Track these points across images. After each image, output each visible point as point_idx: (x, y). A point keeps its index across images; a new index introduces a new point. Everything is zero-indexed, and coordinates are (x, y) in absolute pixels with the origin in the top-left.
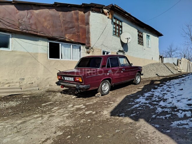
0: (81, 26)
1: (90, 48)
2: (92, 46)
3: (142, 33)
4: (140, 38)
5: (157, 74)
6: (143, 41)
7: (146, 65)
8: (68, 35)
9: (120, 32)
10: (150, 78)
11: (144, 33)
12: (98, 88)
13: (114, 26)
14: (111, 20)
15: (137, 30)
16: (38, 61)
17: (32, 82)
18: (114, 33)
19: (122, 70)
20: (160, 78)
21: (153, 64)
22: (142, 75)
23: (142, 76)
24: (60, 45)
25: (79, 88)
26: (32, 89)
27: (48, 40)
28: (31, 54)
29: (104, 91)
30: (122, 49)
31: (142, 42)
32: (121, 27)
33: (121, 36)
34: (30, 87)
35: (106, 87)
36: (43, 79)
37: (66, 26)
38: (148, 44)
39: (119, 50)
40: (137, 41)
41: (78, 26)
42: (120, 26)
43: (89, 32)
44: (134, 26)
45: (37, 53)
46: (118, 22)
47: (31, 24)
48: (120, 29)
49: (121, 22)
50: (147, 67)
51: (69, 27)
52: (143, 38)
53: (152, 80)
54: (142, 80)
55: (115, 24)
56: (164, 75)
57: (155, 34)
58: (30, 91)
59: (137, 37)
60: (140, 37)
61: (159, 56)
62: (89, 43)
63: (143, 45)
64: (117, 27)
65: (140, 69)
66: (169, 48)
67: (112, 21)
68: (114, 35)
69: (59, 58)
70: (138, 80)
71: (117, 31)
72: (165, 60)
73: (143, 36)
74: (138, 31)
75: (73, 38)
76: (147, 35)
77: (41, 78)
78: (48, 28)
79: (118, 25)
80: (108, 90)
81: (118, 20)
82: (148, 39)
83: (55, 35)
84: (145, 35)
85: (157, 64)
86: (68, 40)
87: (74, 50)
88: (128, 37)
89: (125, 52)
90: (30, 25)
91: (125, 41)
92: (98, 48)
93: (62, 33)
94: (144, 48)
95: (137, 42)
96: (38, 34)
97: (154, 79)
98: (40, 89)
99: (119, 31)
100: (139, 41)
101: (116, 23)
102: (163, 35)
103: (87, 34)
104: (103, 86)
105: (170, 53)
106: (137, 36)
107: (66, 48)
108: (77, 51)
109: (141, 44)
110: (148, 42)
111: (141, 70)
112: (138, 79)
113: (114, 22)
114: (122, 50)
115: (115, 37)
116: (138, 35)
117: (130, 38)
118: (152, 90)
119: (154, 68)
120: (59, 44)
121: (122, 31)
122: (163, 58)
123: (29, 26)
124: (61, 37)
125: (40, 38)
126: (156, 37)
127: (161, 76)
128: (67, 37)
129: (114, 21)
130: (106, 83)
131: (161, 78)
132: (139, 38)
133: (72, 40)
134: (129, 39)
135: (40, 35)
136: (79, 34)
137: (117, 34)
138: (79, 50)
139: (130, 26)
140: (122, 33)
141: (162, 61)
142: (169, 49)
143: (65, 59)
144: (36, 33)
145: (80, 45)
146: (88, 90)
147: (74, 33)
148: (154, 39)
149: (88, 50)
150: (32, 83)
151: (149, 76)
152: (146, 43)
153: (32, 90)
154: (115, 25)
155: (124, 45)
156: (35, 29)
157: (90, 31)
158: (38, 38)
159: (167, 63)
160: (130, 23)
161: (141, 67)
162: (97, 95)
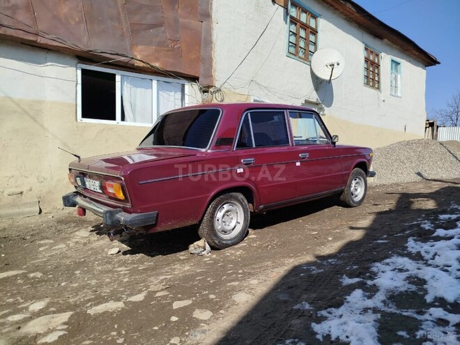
0: (185, 21)
1: (211, 90)
2: (217, 85)
3: (377, 55)
4: (371, 69)
5: (419, 174)
6: (379, 78)
7: (385, 145)
8: (140, 47)
9: (312, 48)
10: (397, 185)
11: (383, 54)
12: (195, 222)
13: (293, 28)
14: (281, 10)
15: (362, 46)
16: (42, 126)
17: (19, 190)
18: (292, 50)
19: (299, 159)
20: (431, 188)
21: (408, 143)
22: (373, 175)
23: (370, 180)
24: (118, 78)
25: (113, 222)
26: (17, 210)
27: (75, 61)
28: (18, 105)
29: (225, 232)
30: (314, 97)
31: (377, 79)
32: (314, 32)
33: (315, 59)
34: (13, 205)
35: (231, 219)
36: (59, 181)
37: (136, 18)
38: (394, 88)
39: (306, 101)
40: (362, 77)
41: (176, 21)
42: (311, 28)
43: (209, 43)
44: (356, 31)
45: (40, 102)
46: (304, 18)
47: (13, 6)
48: (312, 38)
49: (315, 17)
50: (389, 151)
51: (143, 22)
52: (381, 67)
53: (404, 191)
54: (370, 192)
55: (294, 21)
56: (445, 176)
57: (415, 59)
58: (10, 217)
59: (362, 64)
60: (372, 65)
61: (424, 122)
62: (209, 75)
63: (378, 88)
64: (302, 33)
65: (364, 157)
66: (450, 103)
67: (287, 13)
68: (291, 56)
69: (114, 119)
70: (356, 193)
71: (302, 44)
72: (444, 134)
73: (381, 64)
74: (366, 49)
75: (157, 60)
76: (392, 60)
77: (52, 179)
78: (73, 23)
79: (305, 27)
80: (239, 229)
81: (305, 11)
82: (394, 71)
83: (98, 45)
84: (386, 60)
85: (419, 142)
86: (142, 64)
87: (163, 94)
88: (334, 61)
89: (326, 108)
90: (8, 8)
91: (324, 74)
92: (237, 91)
93: (122, 40)
94: (382, 99)
95: (362, 80)
96: (41, 40)
97: (413, 190)
98: (44, 211)
99: (307, 45)
100: (367, 77)
101: (299, 21)
102: (439, 63)
103: (202, 45)
104: (219, 215)
105: (454, 117)
106: (363, 61)
107: (139, 89)
108: (172, 99)
109: (373, 86)
110: (394, 82)
111: (370, 161)
112: (359, 190)
113: (291, 17)
114: (315, 100)
115: (293, 62)
116: (367, 60)
117: (338, 64)
118: (413, 246)
119: (412, 154)
120: (114, 76)
121: (315, 44)
122: (438, 127)
123: (8, 13)
124: (118, 55)
125: (50, 56)
126: (420, 68)
127: (435, 180)
128: (139, 55)
129: (293, 12)
130: (232, 204)
131: (436, 187)
132: (367, 69)
133: (153, 64)
134: (336, 65)
135: (46, 44)
136: (179, 48)
137: (301, 54)
138: (179, 95)
139: (343, 31)
140: (316, 50)
141: (434, 137)
142: (452, 107)
143: (135, 121)
144: (32, 38)
145: (183, 81)
146: (152, 231)
147: (161, 44)
148: (412, 73)
149: (205, 97)
150: (21, 193)
151: (395, 179)
152: (390, 84)
153: (19, 214)
154: (296, 24)
155: (321, 85)
156: (29, 23)
157: (214, 38)
158: (42, 55)
159: (452, 143)
160: (343, 22)
161: (370, 150)
162: (195, 249)
